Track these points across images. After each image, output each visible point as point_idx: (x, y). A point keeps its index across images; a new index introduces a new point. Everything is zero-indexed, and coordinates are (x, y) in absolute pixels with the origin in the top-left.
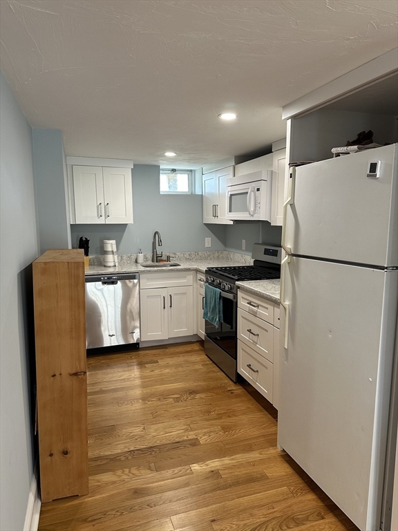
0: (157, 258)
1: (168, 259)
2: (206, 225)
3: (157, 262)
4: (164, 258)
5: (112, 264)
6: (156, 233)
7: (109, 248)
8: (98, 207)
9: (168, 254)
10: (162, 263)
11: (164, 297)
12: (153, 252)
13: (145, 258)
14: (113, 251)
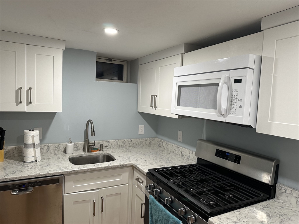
0: (89, 147)
1: (101, 148)
2: (141, 114)
3: (88, 152)
4: (97, 146)
5: (33, 159)
6: (89, 121)
7: (30, 141)
8: (17, 91)
9: (101, 142)
10: (93, 154)
11: (95, 203)
12: (85, 141)
13: (76, 147)
14: (34, 144)
